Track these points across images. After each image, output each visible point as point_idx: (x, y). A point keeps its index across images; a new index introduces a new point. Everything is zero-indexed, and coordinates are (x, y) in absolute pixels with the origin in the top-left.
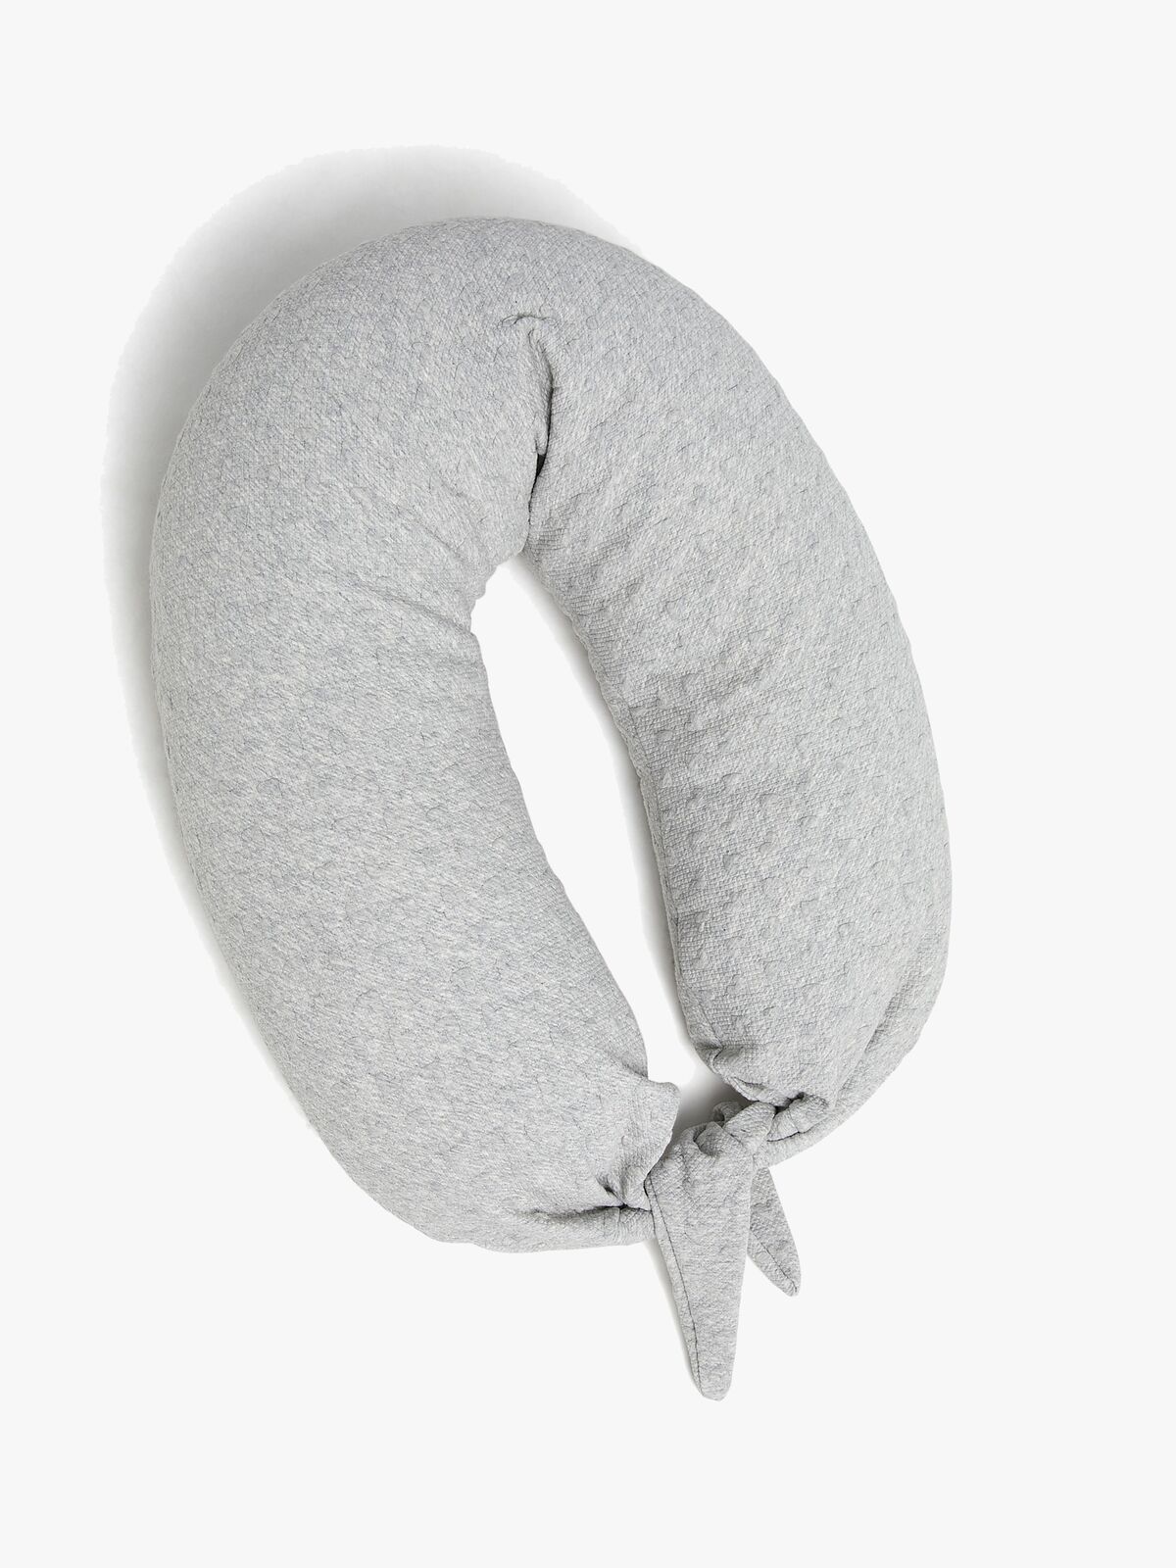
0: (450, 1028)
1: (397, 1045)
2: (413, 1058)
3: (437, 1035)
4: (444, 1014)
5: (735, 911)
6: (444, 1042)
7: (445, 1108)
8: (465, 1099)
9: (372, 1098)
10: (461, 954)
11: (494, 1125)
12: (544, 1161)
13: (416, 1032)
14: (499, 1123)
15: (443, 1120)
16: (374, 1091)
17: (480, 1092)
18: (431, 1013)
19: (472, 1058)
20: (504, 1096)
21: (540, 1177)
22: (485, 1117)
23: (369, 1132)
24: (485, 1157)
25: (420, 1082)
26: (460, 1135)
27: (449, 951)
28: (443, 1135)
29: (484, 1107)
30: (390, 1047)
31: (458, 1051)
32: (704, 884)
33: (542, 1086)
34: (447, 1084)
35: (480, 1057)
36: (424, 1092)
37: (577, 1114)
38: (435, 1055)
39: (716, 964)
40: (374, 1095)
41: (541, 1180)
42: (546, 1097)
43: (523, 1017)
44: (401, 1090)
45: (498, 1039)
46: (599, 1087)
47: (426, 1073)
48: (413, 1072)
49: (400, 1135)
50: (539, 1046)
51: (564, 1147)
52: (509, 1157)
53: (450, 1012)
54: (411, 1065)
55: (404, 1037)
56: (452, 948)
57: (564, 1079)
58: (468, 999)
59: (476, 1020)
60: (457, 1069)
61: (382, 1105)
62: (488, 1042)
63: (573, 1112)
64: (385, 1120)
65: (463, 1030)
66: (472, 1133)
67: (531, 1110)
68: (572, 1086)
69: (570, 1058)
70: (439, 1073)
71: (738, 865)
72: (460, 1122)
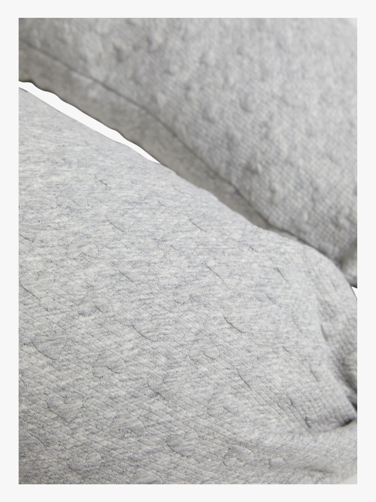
0: (85, 249)
1: (37, 293)
2: (62, 300)
3: (75, 263)
4: (71, 239)
5: (277, 132)
6: (87, 266)
7: (129, 337)
8: (146, 315)
9: (43, 372)
10: (54, 178)
11: (194, 330)
12: (268, 353)
13: (50, 270)
14: (197, 325)
15: (136, 351)
16: (41, 362)
17: (157, 301)
18: (55, 243)
19: (127, 269)
20: (185, 294)
21: (275, 376)
22: (179, 326)
23: (62, 417)
24: (206, 375)
25: (86, 322)
26: (163, 360)
27: (40, 180)
28: (145, 369)
29: (171, 315)
30: (30, 301)
31: (107, 268)
32: (238, 135)
33: (217, 270)
34: (116, 309)
35: (134, 265)
36: (96, 331)
37: (268, 289)
38: (85, 284)
39: (290, 185)
40: (43, 367)
41: (278, 380)
42: (228, 281)
43: (154, 214)
44: (70, 343)
45: (141, 240)
46: (271, 259)
47: (85, 308)
48: (72, 314)
49: (98, 398)
50: (188, 234)
51: (277, 329)
52: (230, 363)
53: (76, 234)
54: (65, 308)
55: (40, 280)
56: (41, 177)
57: (232, 258)
58: (88, 215)
59: (108, 231)
60: (118, 288)
61: (58, 373)
62: (133, 248)
63: (263, 288)
64: (72, 389)
65: (100, 246)
66: (175, 351)
67: (221, 299)
68: (246, 263)
69: (226, 237)
70: (101, 301)
71: (254, 101)
72: (155, 345)
